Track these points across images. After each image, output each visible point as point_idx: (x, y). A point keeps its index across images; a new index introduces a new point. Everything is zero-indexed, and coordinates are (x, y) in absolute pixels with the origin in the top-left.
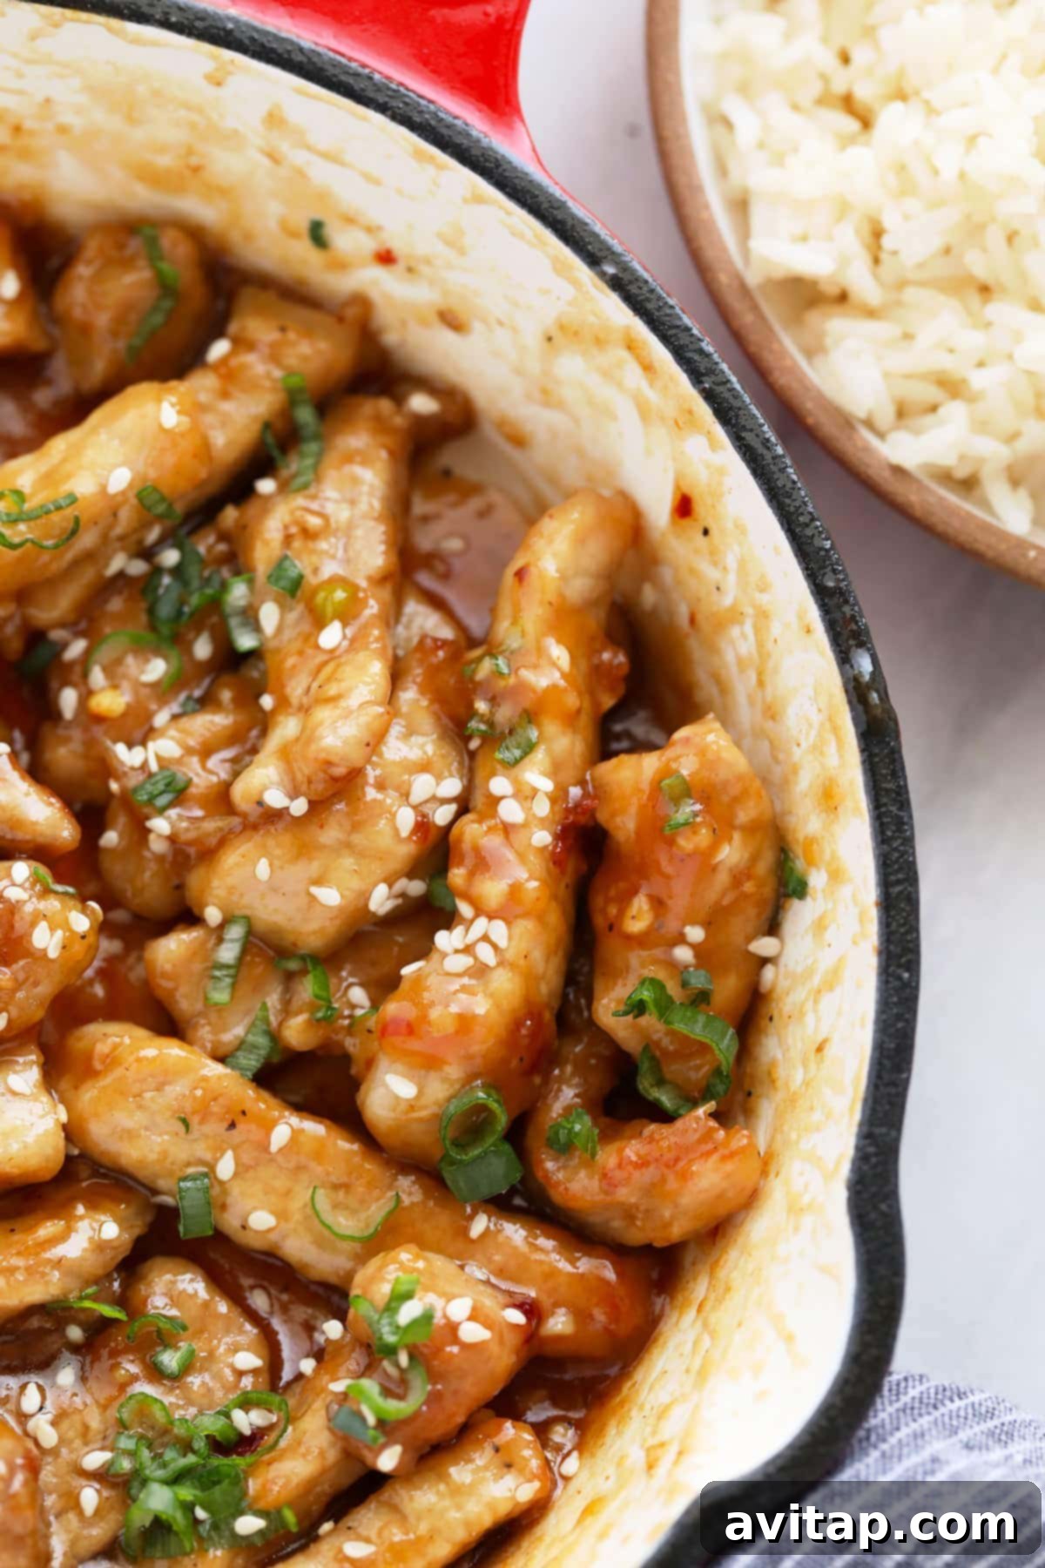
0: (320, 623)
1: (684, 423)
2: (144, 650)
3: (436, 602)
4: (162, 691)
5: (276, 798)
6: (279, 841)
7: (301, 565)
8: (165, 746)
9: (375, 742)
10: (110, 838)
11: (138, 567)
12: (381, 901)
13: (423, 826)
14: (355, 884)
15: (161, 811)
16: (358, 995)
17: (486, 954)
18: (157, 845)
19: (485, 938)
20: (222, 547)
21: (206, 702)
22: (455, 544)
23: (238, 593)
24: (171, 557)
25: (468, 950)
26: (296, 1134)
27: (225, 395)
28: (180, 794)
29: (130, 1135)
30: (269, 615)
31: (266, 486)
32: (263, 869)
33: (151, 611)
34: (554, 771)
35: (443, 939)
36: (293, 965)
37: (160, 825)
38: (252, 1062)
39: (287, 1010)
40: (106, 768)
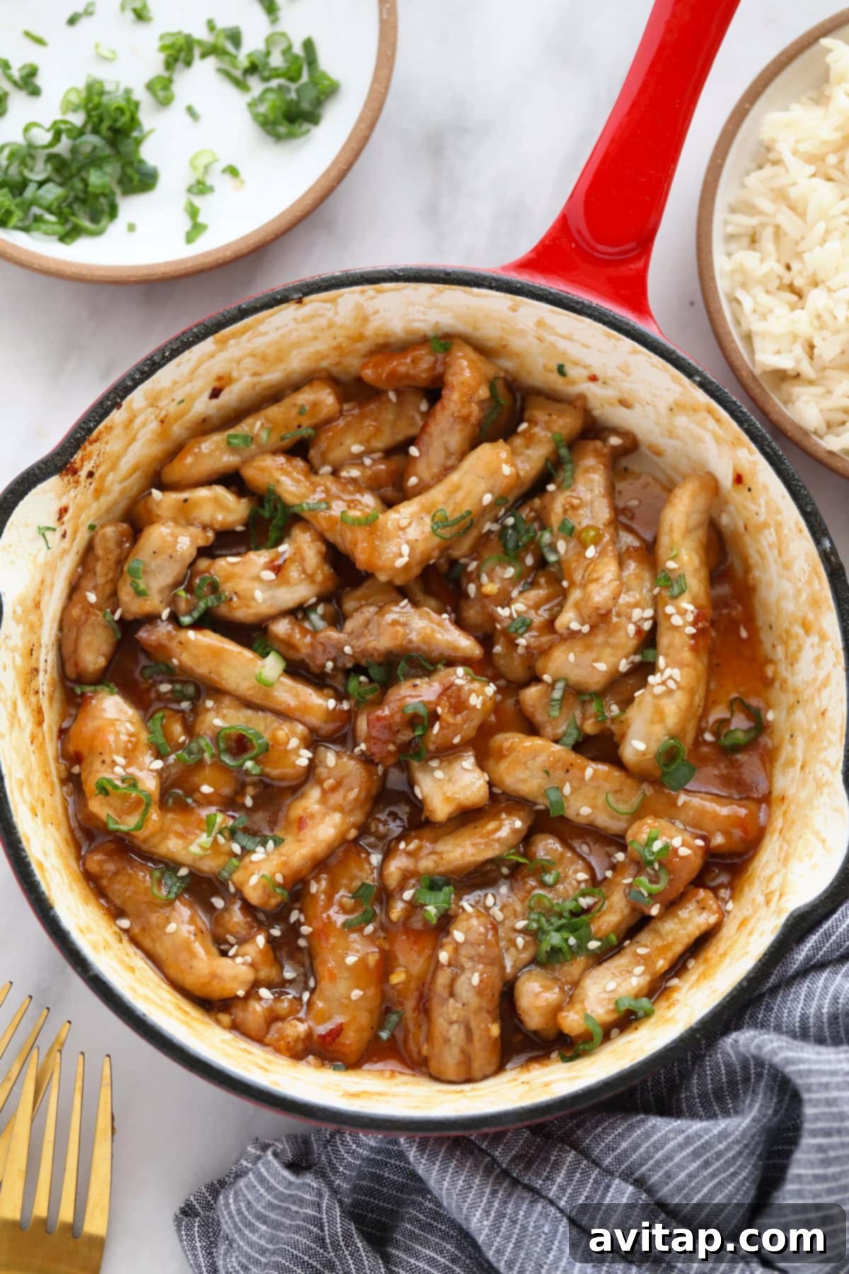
0: (585, 547)
1: (736, 443)
2: (504, 564)
3: (630, 530)
4: (514, 582)
5: (575, 626)
6: (578, 645)
7: (573, 521)
8: (519, 606)
9: (615, 598)
10: (498, 649)
11: (495, 527)
12: (624, 666)
13: (639, 631)
14: (612, 660)
15: (521, 636)
16: (615, 709)
17: (671, 684)
18: (520, 650)
19: (671, 677)
20: (533, 514)
21: (533, 584)
22: (634, 503)
23: (546, 538)
24: (510, 521)
25: (664, 683)
26: (595, 771)
27: (528, 447)
28: (528, 626)
29: (524, 781)
30: (561, 546)
31: (551, 487)
32: (572, 657)
33: (505, 546)
34: (694, 601)
35: (651, 679)
36: (587, 698)
37: (522, 642)
38: (571, 740)
39: (584, 718)
40: (493, 618)
